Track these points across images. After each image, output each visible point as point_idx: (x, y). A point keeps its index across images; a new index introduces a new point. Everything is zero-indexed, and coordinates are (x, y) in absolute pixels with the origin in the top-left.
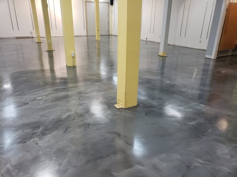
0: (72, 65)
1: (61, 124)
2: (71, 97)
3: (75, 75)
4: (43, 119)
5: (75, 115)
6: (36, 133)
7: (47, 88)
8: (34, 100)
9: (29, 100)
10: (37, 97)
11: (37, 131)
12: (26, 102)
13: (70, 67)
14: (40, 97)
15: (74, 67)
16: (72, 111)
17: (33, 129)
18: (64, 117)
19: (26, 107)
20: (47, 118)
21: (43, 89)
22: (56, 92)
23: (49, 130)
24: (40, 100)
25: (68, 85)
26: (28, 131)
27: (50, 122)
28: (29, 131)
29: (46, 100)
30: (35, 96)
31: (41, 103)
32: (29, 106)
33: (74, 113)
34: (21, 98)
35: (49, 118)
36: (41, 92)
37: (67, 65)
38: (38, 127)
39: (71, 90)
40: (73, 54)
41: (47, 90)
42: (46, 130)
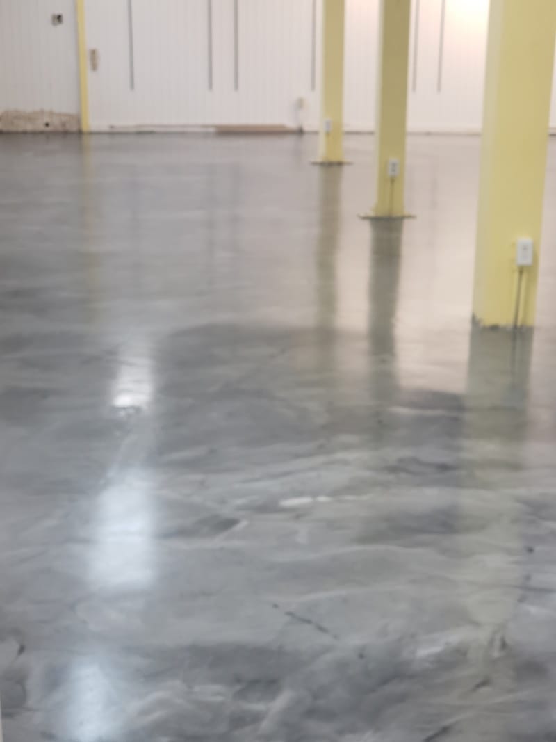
0: (503, 318)
1: (402, 698)
2: (480, 525)
3: (519, 388)
4: (304, 639)
5: (496, 654)
6: (257, 718)
7: (347, 447)
8: (268, 507)
9: (240, 502)
10: (286, 496)
11: (258, 707)
12: (227, 512)
13: (495, 328)
14: (300, 494)
15: (519, 335)
16: (476, 624)
17: (238, 687)
18: (426, 651)
19: (218, 542)
20: (326, 640)
21: (321, 450)
22: (391, 477)
23: (328, 715)
24: (298, 514)
25: (466, 443)
26: (213, 692)
27: (342, 665)
28: (219, 699)
29: (331, 524)
30: (273, 486)
31: (303, 532)
32: (237, 544)
33: (491, 642)
34: (202, 483)
35: (336, 637)
36: (312, 469)
37: (479, 316)
38: (269, 685)
39: (486, 486)
40: (525, 248)
41: (345, 463)
42: (311, 713)
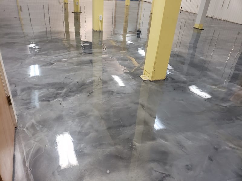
0: (98, 30)
1: (85, 88)
2: (96, 62)
3: (101, 41)
4: (68, 81)
5: (100, 81)
6: (61, 93)
7: (73, 51)
8: (59, 61)
9: (54, 60)
10: (62, 59)
11: (61, 92)
12: (52, 62)
13: (96, 31)
14: (65, 58)
15: (101, 32)
16: (96, 77)
17: (57, 89)
18: (88, 81)
19: (51, 67)
20: (72, 80)
21: (68, 51)
22: (81, 55)
23: (73, 92)
24: (65, 62)
25: (93, 49)
26: (53, 90)
27: (74, 84)
28: (54, 91)
29: (71, 63)
30: (60, 57)
31: (66, 64)
32: (54, 67)
33: (99, 79)
34: (47, 57)
35: (73, 80)
36: (67, 54)
37: (94, 29)
38: (62, 88)
39: (96, 56)
40: (101, 17)
41: (73, 53)
42: (70, 92)
